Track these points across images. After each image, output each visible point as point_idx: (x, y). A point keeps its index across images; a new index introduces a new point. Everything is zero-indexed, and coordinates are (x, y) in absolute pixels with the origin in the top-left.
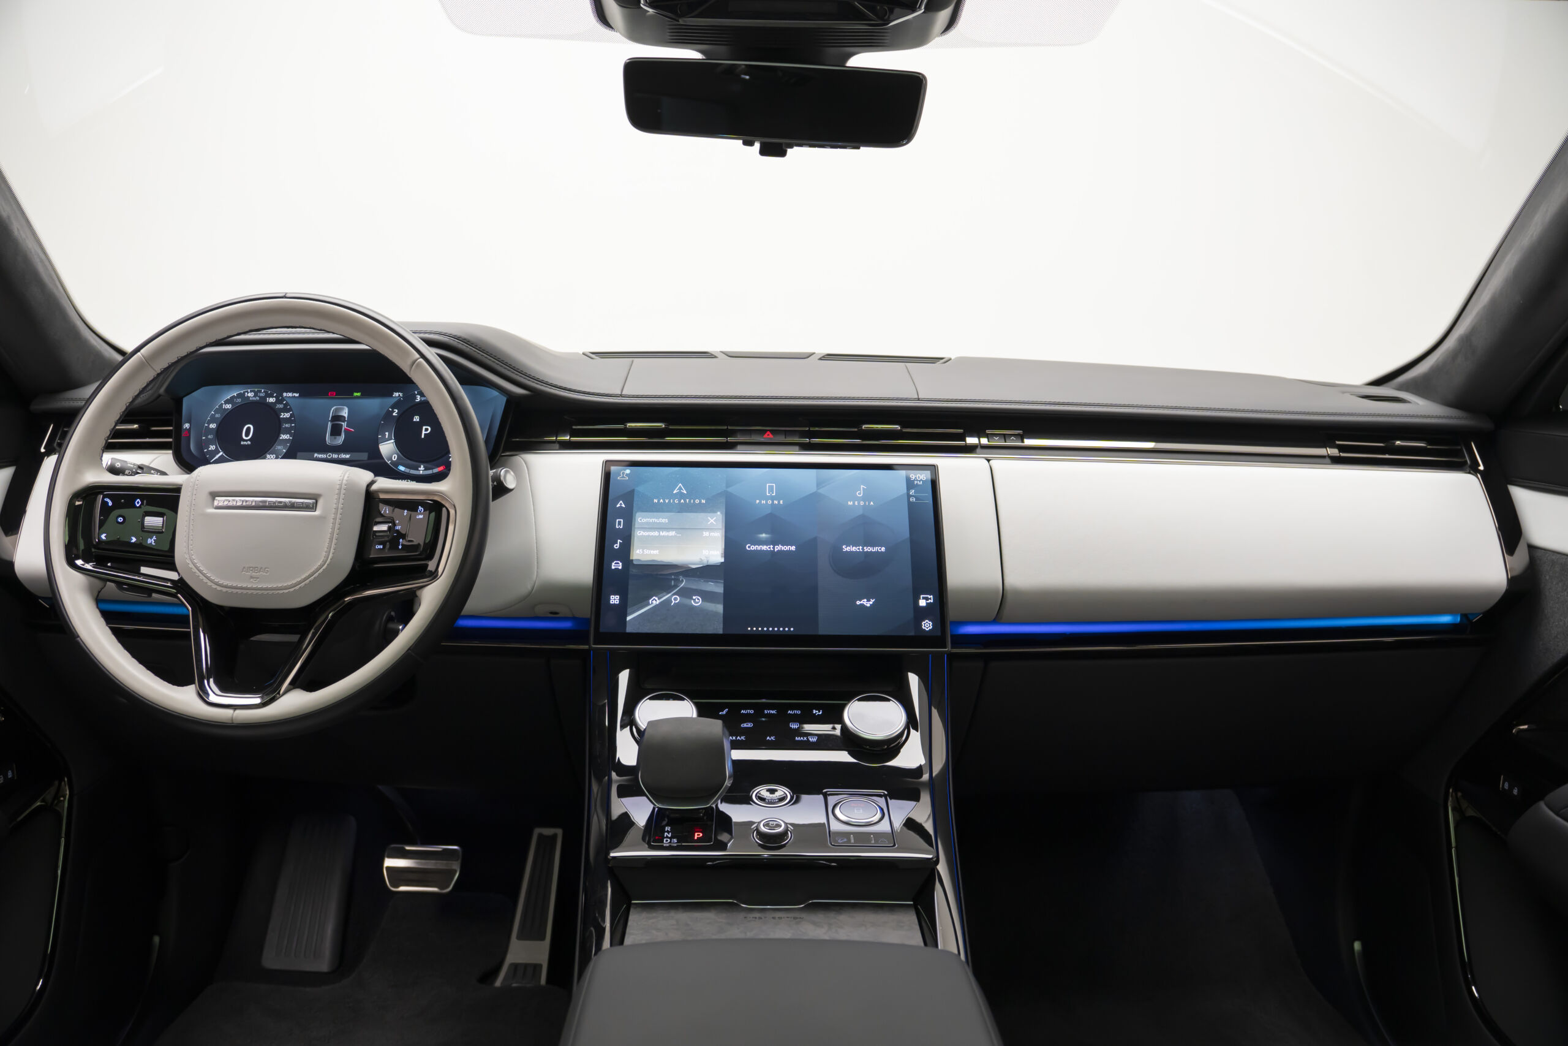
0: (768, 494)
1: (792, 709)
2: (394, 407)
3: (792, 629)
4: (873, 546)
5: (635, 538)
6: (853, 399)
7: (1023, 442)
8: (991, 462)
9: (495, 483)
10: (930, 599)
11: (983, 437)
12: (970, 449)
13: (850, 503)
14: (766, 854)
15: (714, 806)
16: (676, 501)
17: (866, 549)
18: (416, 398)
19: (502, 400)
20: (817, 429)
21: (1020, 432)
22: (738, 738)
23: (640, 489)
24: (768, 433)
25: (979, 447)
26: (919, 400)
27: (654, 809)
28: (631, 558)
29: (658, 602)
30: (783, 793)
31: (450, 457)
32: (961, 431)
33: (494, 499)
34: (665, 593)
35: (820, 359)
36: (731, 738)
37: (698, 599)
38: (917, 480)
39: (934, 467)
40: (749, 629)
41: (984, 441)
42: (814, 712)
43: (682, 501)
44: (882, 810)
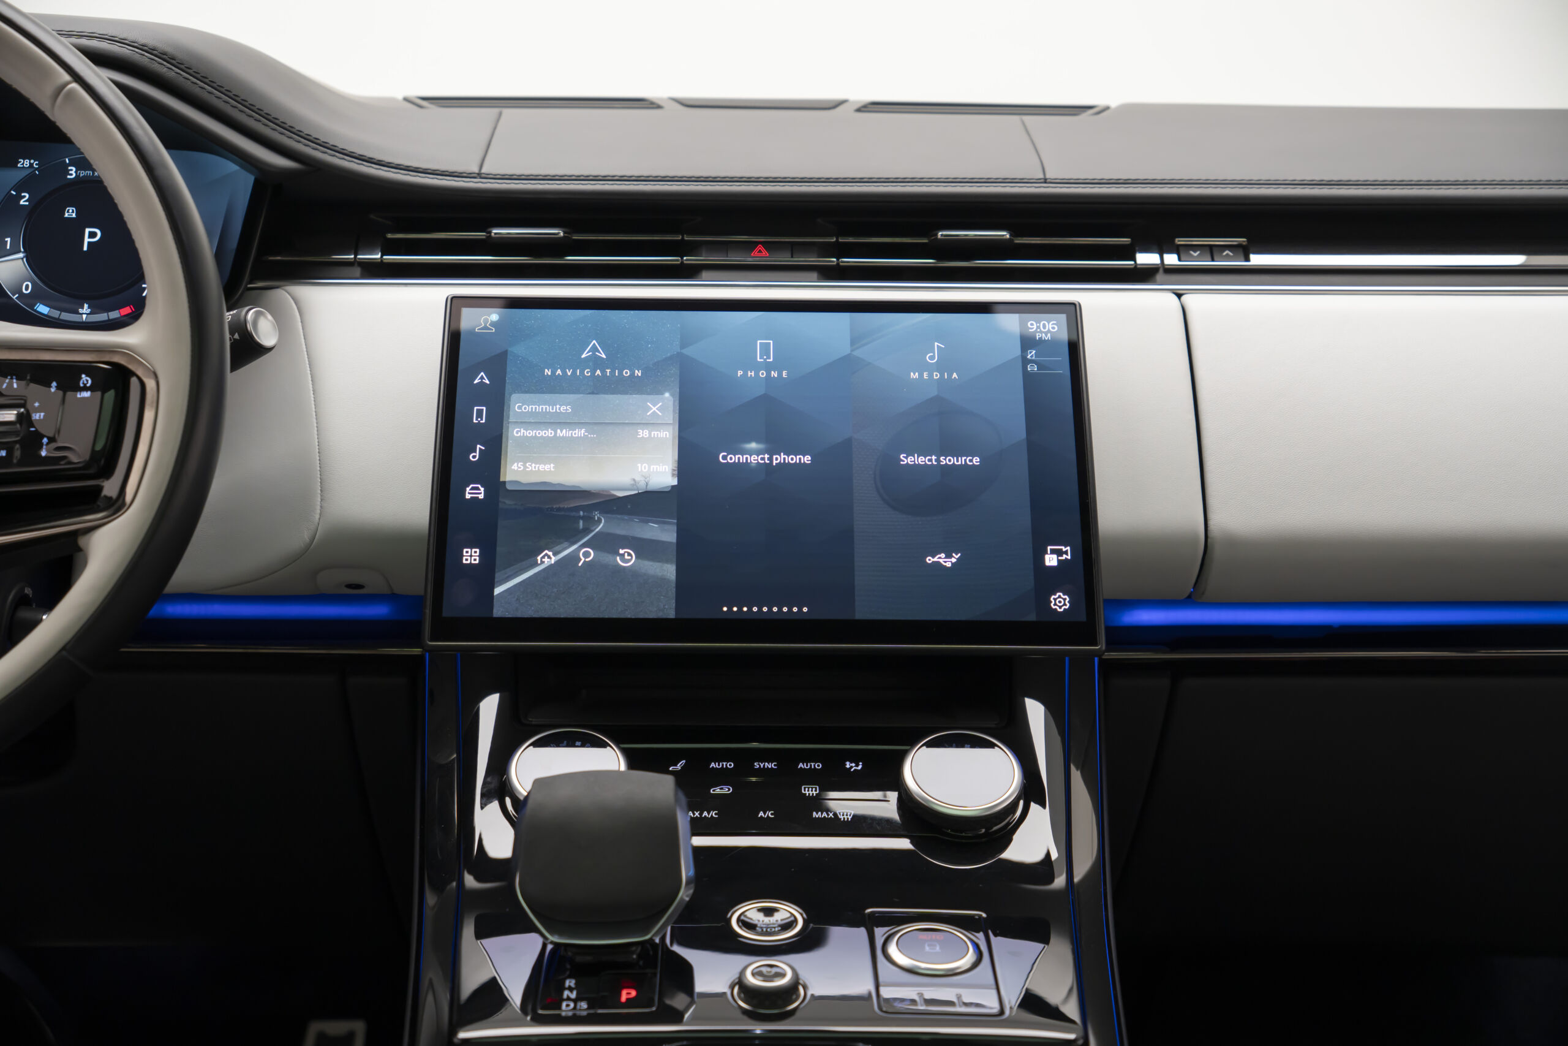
0: (759, 360)
1: (806, 760)
2: (21, 187)
3: (805, 609)
4: (957, 455)
5: (510, 441)
6: (921, 181)
7: (1247, 259)
8: (1183, 298)
9: (236, 336)
10: (1066, 553)
11: (1170, 252)
12: (1145, 275)
13: (914, 376)
14: (758, 1029)
15: (657, 940)
16: (587, 373)
17: (944, 461)
18: (67, 172)
19: (246, 182)
20: (851, 240)
21: (1242, 240)
22: (705, 814)
23: (518, 350)
24: (760, 247)
25: (1161, 270)
26: (1045, 182)
27: (544, 946)
28: (502, 479)
29: (553, 560)
30: (789, 915)
31: (144, 289)
32: (1126, 240)
33: (235, 366)
34: (566, 544)
35: (859, 110)
36: (691, 814)
37: (629, 554)
38: (1041, 332)
39: (1073, 307)
40: (725, 609)
41: (1171, 259)
42: (848, 765)
43: (598, 372)
44: (977, 946)
